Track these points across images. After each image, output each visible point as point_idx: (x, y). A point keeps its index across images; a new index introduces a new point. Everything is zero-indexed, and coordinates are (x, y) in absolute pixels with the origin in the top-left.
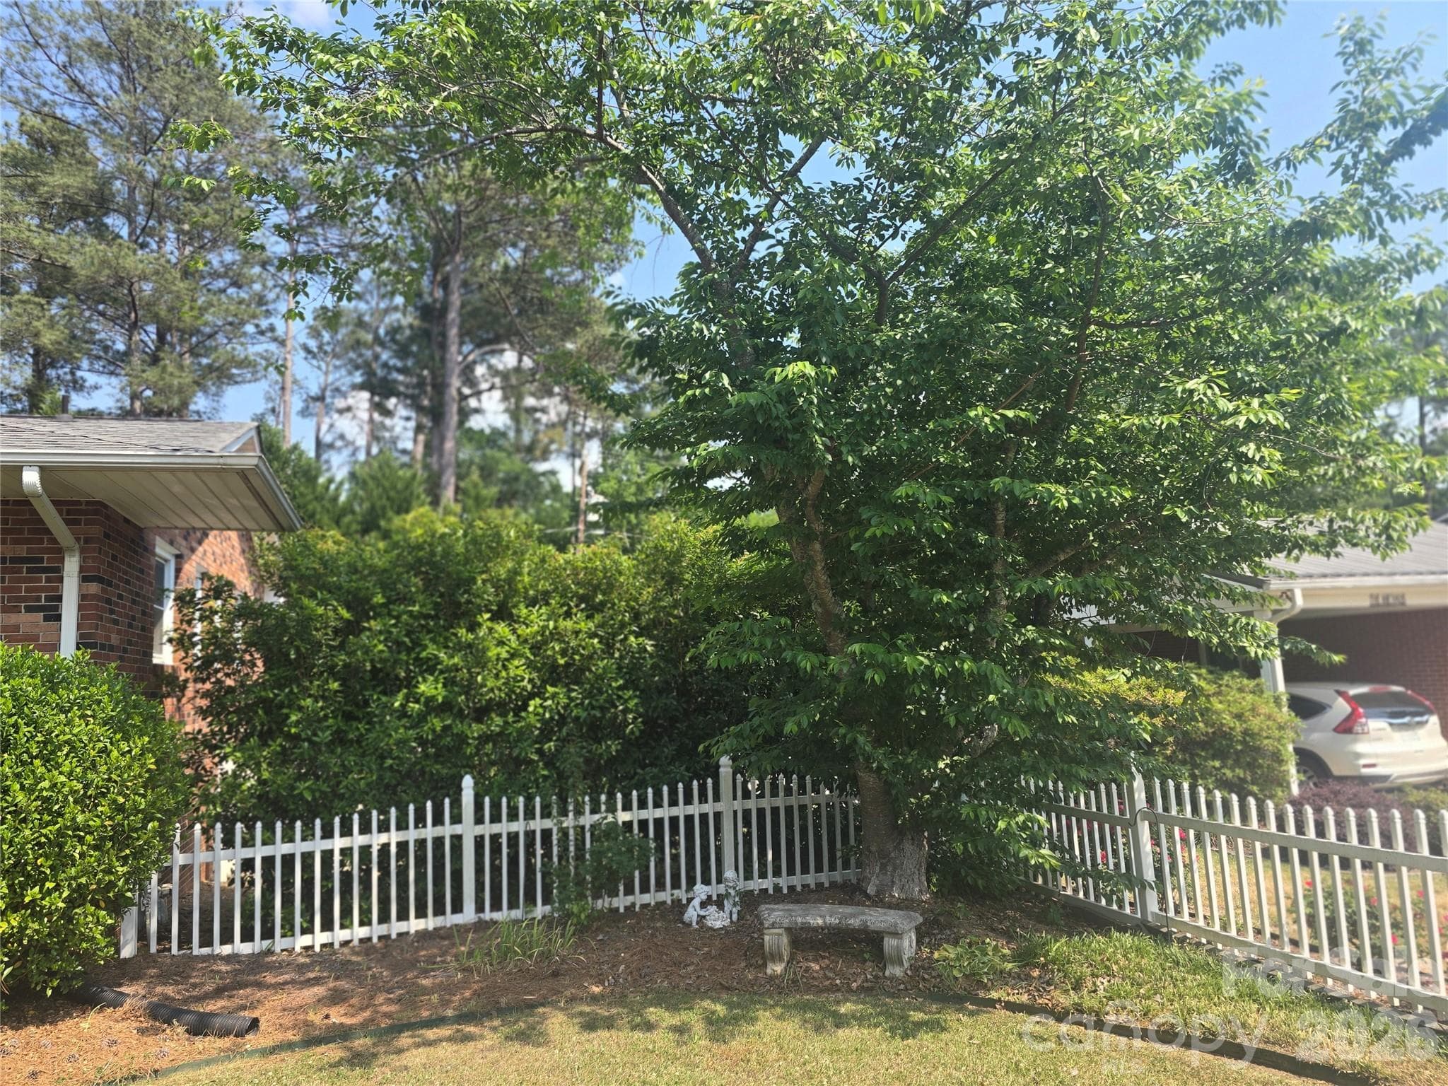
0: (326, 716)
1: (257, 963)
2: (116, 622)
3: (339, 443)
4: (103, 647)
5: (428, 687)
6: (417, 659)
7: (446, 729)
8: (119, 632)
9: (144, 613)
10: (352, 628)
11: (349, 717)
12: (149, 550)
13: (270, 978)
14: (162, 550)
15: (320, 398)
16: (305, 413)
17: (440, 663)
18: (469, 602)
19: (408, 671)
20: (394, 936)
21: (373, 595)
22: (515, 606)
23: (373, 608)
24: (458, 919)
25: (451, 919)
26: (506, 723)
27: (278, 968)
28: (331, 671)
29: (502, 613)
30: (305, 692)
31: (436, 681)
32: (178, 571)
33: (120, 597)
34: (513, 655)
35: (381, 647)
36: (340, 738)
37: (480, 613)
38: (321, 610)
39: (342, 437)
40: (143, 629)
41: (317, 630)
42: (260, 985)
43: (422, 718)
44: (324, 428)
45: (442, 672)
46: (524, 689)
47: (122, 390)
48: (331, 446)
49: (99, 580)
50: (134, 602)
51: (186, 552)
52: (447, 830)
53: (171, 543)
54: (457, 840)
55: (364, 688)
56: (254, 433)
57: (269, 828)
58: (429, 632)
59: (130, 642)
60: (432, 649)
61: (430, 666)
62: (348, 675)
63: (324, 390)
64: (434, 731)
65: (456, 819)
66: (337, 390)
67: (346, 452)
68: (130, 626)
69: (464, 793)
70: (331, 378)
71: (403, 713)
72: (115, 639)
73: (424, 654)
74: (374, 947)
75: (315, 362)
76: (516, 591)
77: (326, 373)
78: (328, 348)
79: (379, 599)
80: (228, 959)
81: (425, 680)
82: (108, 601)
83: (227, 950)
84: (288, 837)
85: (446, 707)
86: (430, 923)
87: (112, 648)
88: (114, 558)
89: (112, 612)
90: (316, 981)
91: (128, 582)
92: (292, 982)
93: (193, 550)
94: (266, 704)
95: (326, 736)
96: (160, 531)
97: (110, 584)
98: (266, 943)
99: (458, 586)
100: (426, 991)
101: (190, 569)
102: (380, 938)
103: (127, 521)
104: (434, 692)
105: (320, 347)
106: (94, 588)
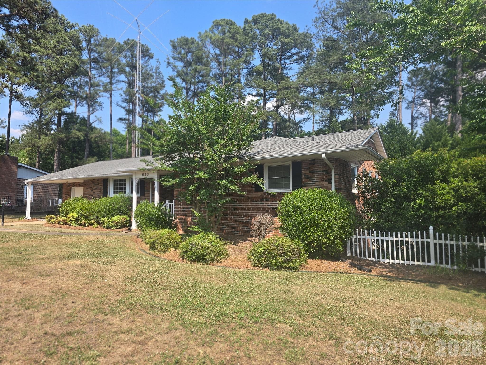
0: (391, 207)
1: (376, 262)
2: (342, 183)
3: (420, 116)
4: (340, 189)
5: (420, 201)
6: (417, 193)
7: (425, 213)
8: (343, 186)
9: (349, 181)
10: (398, 185)
11: (398, 208)
12: (350, 166)
13: (378, 266)
14: (353, 165)
15: (413, 102)
16: (407, 108)
17: (423, 195)
18: (433, 177)
19: (414, 197)
20: (411, 264)
21: (403, 176)
22: (450, 178)
23: (403, 179)
24: (429, 264)
25: (427, 264)
26: (445, 213)
27: (381, 264)
28: (392, 196)
29: (445, 180)
30: (386, 201)
31: (422, 200)
32: (358, 170)
33: (343, 178)
34: (448, 193)
35: (405, 190)
36: (395, 213)
37: (436, 180)
38: (388, 180)
39: (421, 114)
40: (349, 185)
41: (388, 185)
42: (375, 266)
43: (418, 209)
44: (414, 112)
45: (424, 197)
46: (451, 203)
47: (351, 113)
48: (417, 118)
49: (338, 175)
50: (346, 179)
51: (359, 165)
52: (425, 240)
53: (355, 164)
54: (428, 243)
55: (401, 201)
56: (377, 130)
57: (377, 233)
58: (420, 186)
59: (346, 188)
60: (421, 191)
61: (420, 195)
62: (397, 197)
63: (414, 99)
64: (422, 213)
65: (428, 237)
66: (419, 97)
67: (423, 119)
68: (346, 184)
69: (430, 231)
70: (416, 94)
71: (412, 208)
72: (342, 187)
73: (418, 192)
74: (405, 266)
75: (410, 90)
76: (450, 174)
77: (414, 93)
78: (415, 83)
79: (404, 177)
80: (369, 261)
81: (419, 199)
82: (341, 179)
83: (369, 259)
84: (382, 235)
85: (425, 207)
86: (420, 263)
87: (342, 189)
88: (341, 169)
89: (341, 181)
90: (388, 268)
91: (345, 174)
92: (383, 267)
93: (361, 164)
94: (376, 203)
95: (391, 212)
96: (352, 162)
97: (341, 175)
98: (378, 259)
99: (429, 173)
100: (412, 275)
101: (361, 169)
102: (407, 264)
103: (343, 161)
104: (421, 203)
105: (412, 84)
106: (337, 176)
